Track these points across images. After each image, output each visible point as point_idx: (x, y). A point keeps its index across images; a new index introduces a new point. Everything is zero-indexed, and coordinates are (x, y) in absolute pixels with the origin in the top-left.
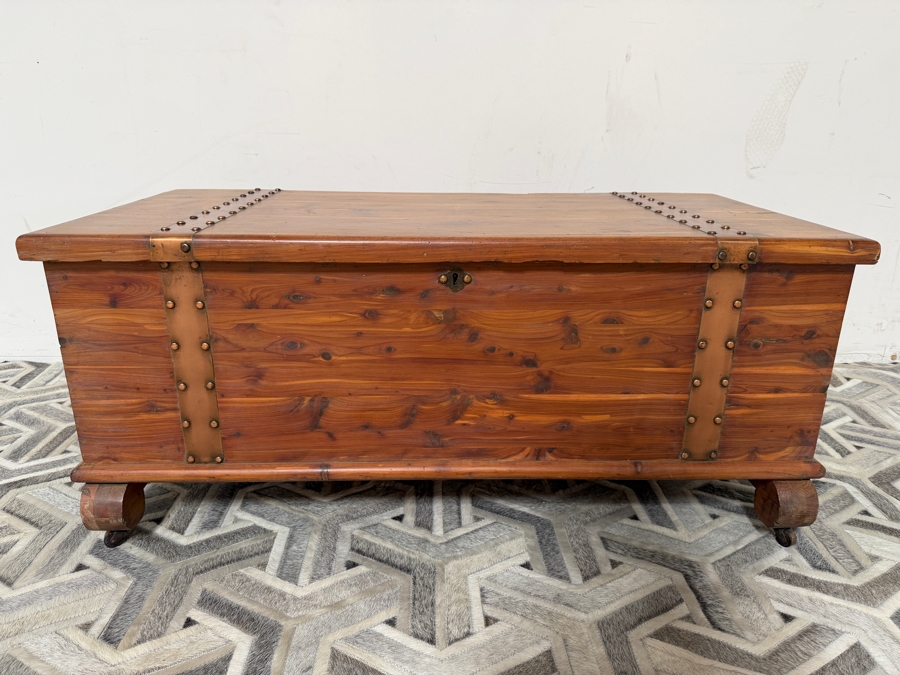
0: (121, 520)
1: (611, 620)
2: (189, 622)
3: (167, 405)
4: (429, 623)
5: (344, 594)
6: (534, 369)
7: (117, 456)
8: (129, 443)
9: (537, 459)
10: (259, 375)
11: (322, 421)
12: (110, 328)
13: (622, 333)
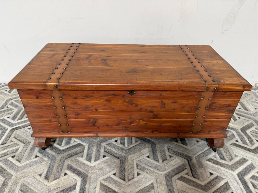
0: (45, 146)
1: (168, 174)
2: (65, 174)
3: (54, 121)
4: (124, 175)
5: (103, 165)
6: (153, 113)
7: (43, 131)
8: (45, 129)
9: (152, 133)
10: (78, 114)
11: (96, 124)
12: (37, 103)
13: (177, 105)
